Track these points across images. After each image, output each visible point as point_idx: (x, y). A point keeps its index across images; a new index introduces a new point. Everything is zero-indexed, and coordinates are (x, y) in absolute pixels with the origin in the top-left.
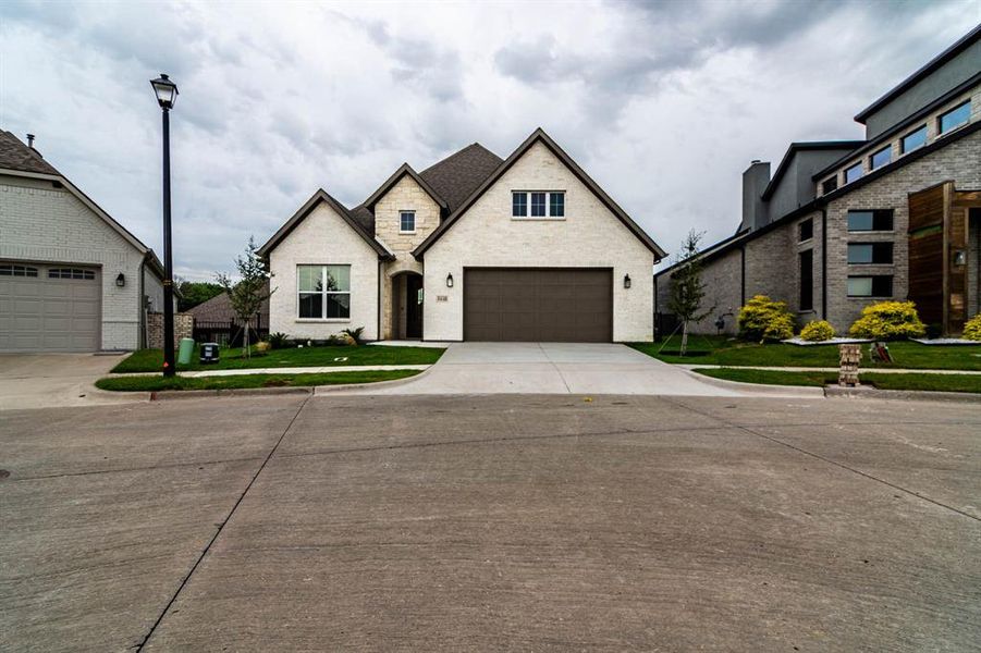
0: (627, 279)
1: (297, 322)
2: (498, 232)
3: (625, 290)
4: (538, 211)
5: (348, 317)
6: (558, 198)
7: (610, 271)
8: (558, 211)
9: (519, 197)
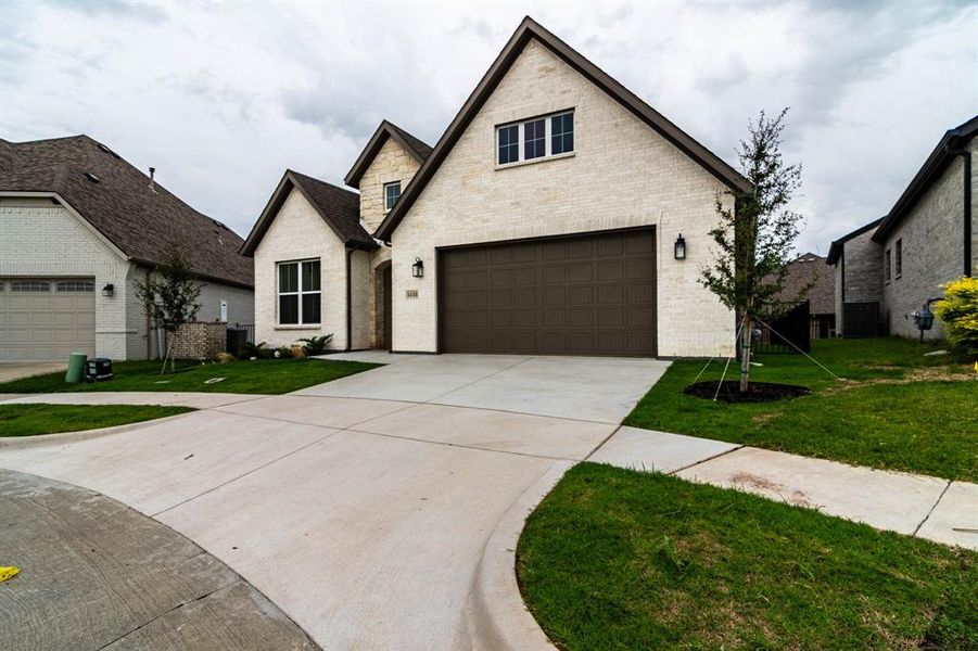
0: (681, 242)
1: (277, 330)
2: (479, 191)
3: (678, 265)
4: (535, 150)
5: (319, 322)
6: (564, 121)
7: (649, 232)
8: (564, 144)
9: (506, 133)
